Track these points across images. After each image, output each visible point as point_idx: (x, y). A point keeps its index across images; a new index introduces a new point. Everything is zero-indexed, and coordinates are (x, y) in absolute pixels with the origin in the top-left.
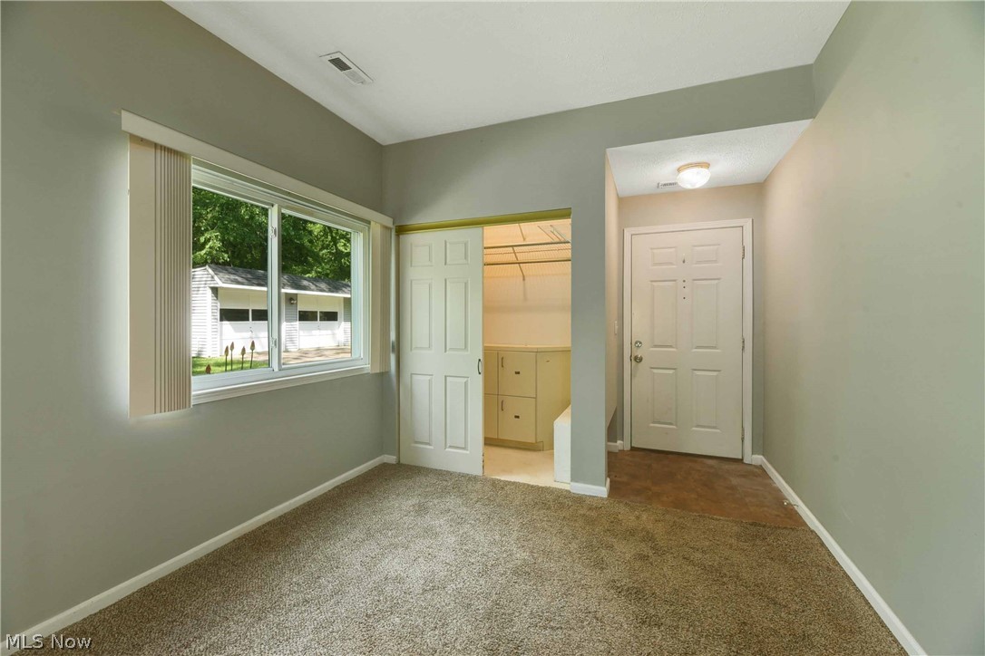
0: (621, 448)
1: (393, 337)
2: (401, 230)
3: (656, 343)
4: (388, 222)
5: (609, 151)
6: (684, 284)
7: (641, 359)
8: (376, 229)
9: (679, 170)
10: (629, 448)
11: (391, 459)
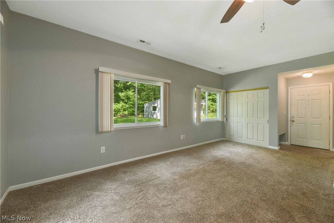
0: (287, 144)
1: (225, 114)
2: (227, 92)
3: (299, 117)
4: (225, 91)
5: (278, 74)
6: (309, 101)
7: (294, 121)
8: (222, 93)
9: (303, 74)
10: (290, 144)
11: (225, 139)
